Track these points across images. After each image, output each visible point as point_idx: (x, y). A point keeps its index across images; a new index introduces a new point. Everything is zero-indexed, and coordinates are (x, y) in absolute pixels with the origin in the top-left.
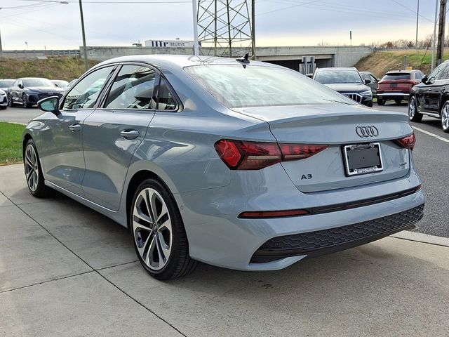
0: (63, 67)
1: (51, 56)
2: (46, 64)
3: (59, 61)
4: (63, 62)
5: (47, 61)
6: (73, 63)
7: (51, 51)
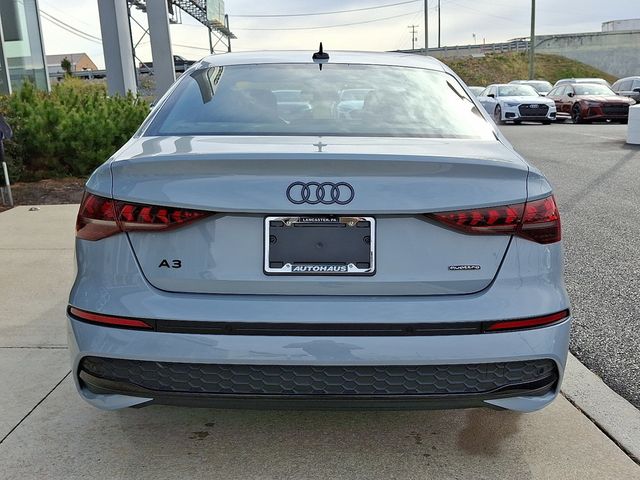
0: (504, 67)
1: (489, 52)
2: (482, 64)
3: (501, 58)
4: (506, 60)
5: (484, 59)
6: (520, 61)
7: (491, 45)
